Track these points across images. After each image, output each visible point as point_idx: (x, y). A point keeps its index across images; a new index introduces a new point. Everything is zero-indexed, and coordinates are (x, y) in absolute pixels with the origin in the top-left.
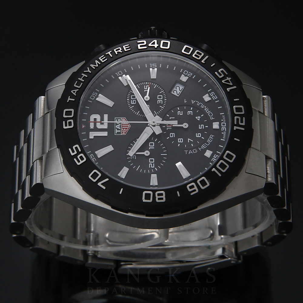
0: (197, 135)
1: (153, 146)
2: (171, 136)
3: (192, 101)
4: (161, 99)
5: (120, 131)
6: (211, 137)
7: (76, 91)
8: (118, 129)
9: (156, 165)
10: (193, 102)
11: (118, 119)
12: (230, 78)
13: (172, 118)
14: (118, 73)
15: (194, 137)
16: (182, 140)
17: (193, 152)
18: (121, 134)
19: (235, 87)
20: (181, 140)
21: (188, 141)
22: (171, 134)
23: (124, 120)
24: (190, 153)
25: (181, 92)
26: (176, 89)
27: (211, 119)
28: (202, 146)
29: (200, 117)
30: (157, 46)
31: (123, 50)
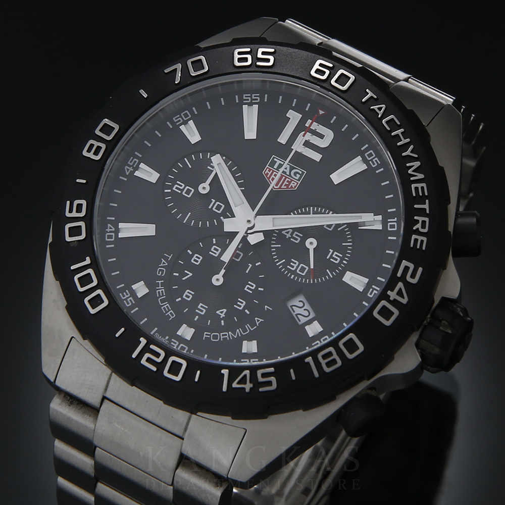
0: (190, 293)
1: (214, 209)
2: (215, 249)
3: (261, 320)
4: (299, 269)
5: (276, 167)
6: (171, 314)
7: (380, 113)
8: (280, 166)
9: (177, 197)
10: (258, 320)
11: (301, 175)
12: (247, 390)
13: (250, 267)
14: (395, 223)
15: (189, 284)
16: (196, 263)
17: (161, 267)
18: (267, 166)
19: (225, 389)
20: (197, 261)
21: (188, 273)
22: (217, 250)
23: (293, 185)
24: (163, 261)
25: (294, 314)
26: (305, 310)
27: (205, 333)
28: (163, 290)
29: (221, 317)
30: (389, 296)
31: (417, 232)
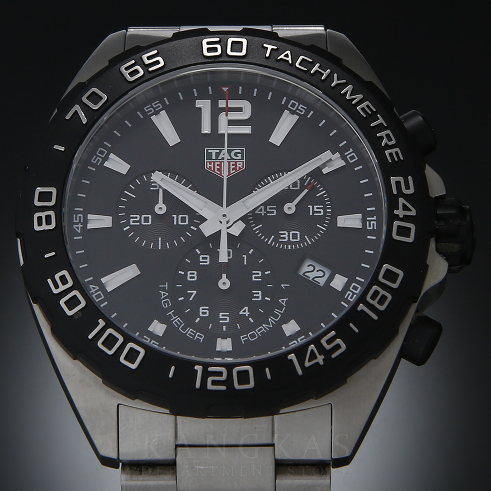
0: (205, 309)
1: (180, 223)
2: (203, 258)
3: (285, 300)
4: (291, 238)
5: (214, 157)
6: (199, 336)
7: (289, 59)
8: (217, 155)
9: (139, 229)
10: (283, 301)
11: (242, 153)
12: (322, 363)
13: (245, 259)
14: (353, 154)
15: (199, 302)
16: (193, 280)
17: (164, 299)
18: (206, 161)
19: (300, 372)
20: (194, 278)
21: (191, 292)
22: (206, 258)
23: (240, 166)
24: (162, 292)
25: (310, 279)
26: (317, 271)
27: (241, 337)
28: (178, 318)
29: (247, 315)
30: (398, 215)
31: (387, 147)
